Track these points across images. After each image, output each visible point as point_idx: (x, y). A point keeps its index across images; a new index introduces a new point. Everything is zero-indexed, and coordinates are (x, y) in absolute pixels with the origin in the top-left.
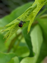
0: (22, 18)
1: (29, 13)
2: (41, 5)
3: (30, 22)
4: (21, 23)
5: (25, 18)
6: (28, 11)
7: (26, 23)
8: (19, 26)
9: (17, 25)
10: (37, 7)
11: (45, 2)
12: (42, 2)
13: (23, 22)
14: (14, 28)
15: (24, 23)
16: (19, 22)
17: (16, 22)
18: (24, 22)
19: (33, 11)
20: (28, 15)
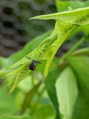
0: (35, 56)
1: (46, 47)
2: (64, 35)
3: (48, 62)
4: (33, 63)
5: (39, 56)
6: (44, 45)
7: (40, 63)
8: (30, 69)
9: (26, 67)
10: (58, 38)
11: (71, 30)
12: (66, 30)
13: (35, 62)
14: (22, 72)
15: (37, 64)
16: (30, 61)
17: (25, 61)
18: (38, 62)
19: (52, 45)
20: (44, 51)
